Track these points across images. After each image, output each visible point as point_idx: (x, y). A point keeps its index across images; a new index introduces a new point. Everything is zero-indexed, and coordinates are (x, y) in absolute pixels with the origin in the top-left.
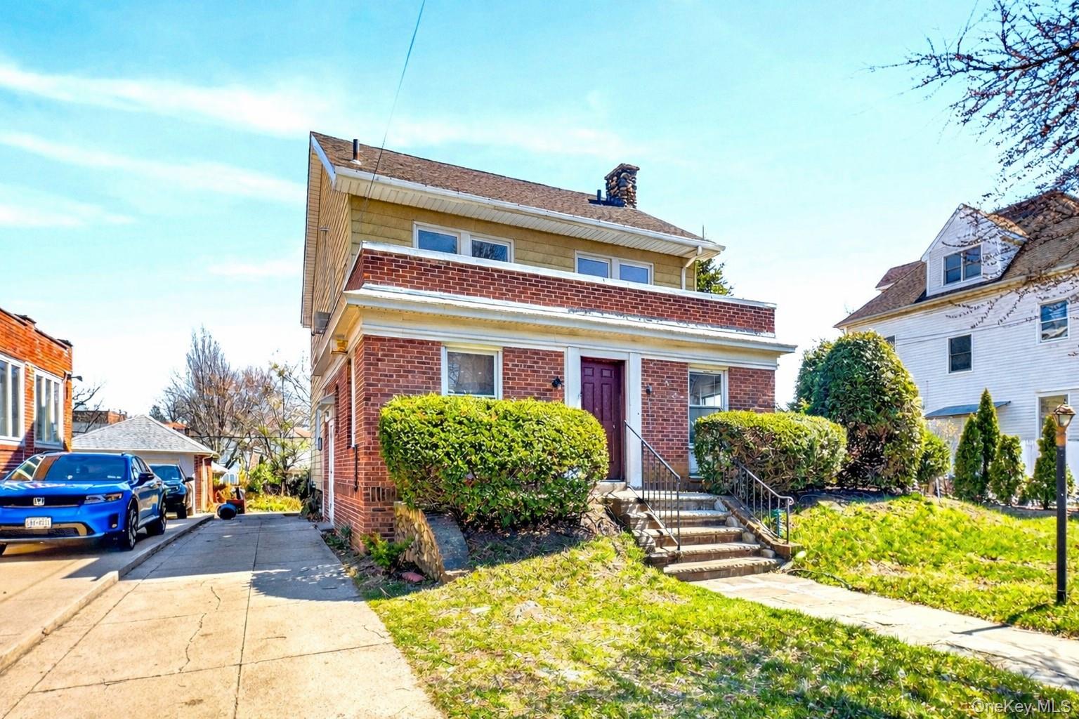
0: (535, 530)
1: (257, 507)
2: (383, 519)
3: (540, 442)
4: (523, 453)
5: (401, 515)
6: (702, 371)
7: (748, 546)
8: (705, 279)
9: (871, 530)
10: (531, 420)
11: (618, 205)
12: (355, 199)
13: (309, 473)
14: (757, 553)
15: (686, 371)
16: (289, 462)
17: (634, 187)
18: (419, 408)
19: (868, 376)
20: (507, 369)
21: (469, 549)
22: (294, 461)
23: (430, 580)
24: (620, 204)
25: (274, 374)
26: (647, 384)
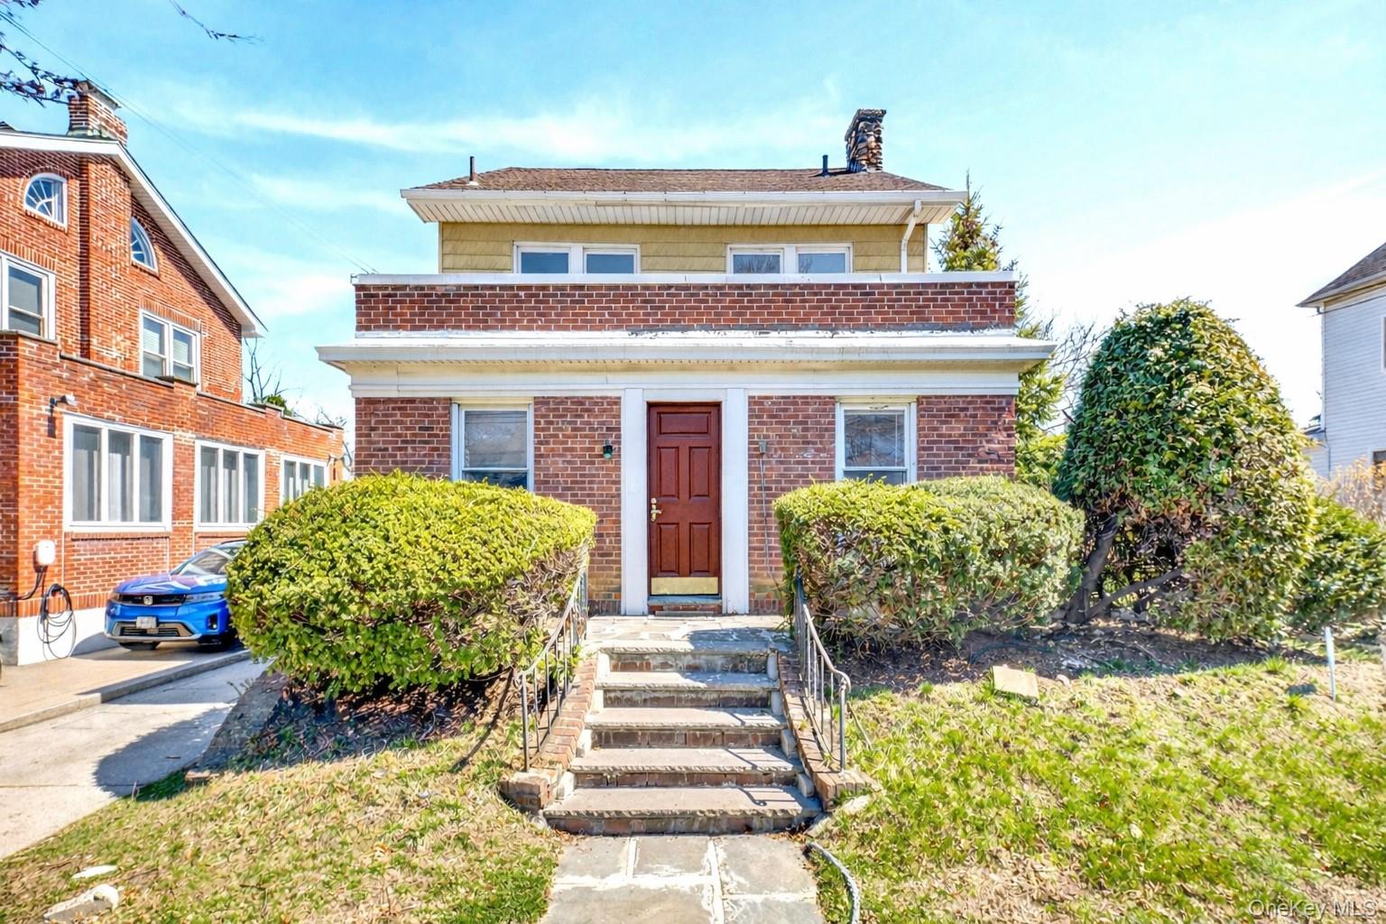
6: (867, 408)
12: (444, 226)
14: (789, 781)
15: (836, 410)
17: (878, 140)
20: (538, 429)
24: (858, 170)
26: (759, 437)
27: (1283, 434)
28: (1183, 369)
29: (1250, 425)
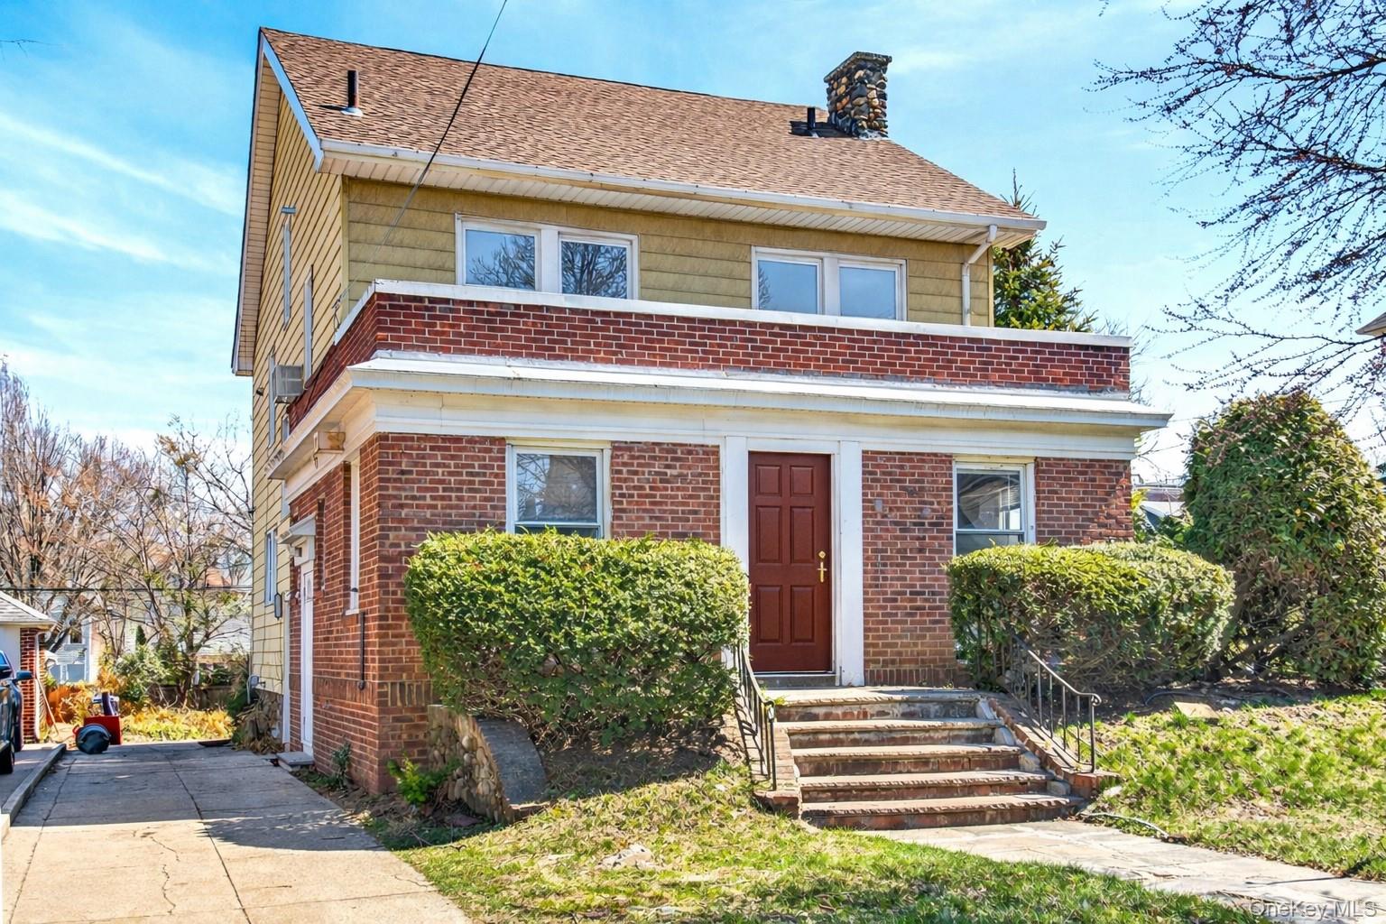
0: (652, 745)
1: (141, 729)
2: (410, 736)
3: (659, 606)
4: (633, 626)
5: (440, 727)
6: (982, 467)
7: (1024, 776)
8: (1018, 277)
9: (1260, 753)
10: (646, 571)
11: (850, 135)
12: (350, 182)
13: (248, 662)
14: (1042, 788)
15: (950, 469)
16: (198, 638)
17: (883, 96)
18: (469, 552)
19: (1281, 477)
20: (619, 480)
21: (547, 771)
22: (207, 636)
23: (484, 818)
24: (852, 132)
25: (167, 463)
26: (872, 495)
27: (1378, 512)
28: (1304, 455)
29: (1356, 505)
